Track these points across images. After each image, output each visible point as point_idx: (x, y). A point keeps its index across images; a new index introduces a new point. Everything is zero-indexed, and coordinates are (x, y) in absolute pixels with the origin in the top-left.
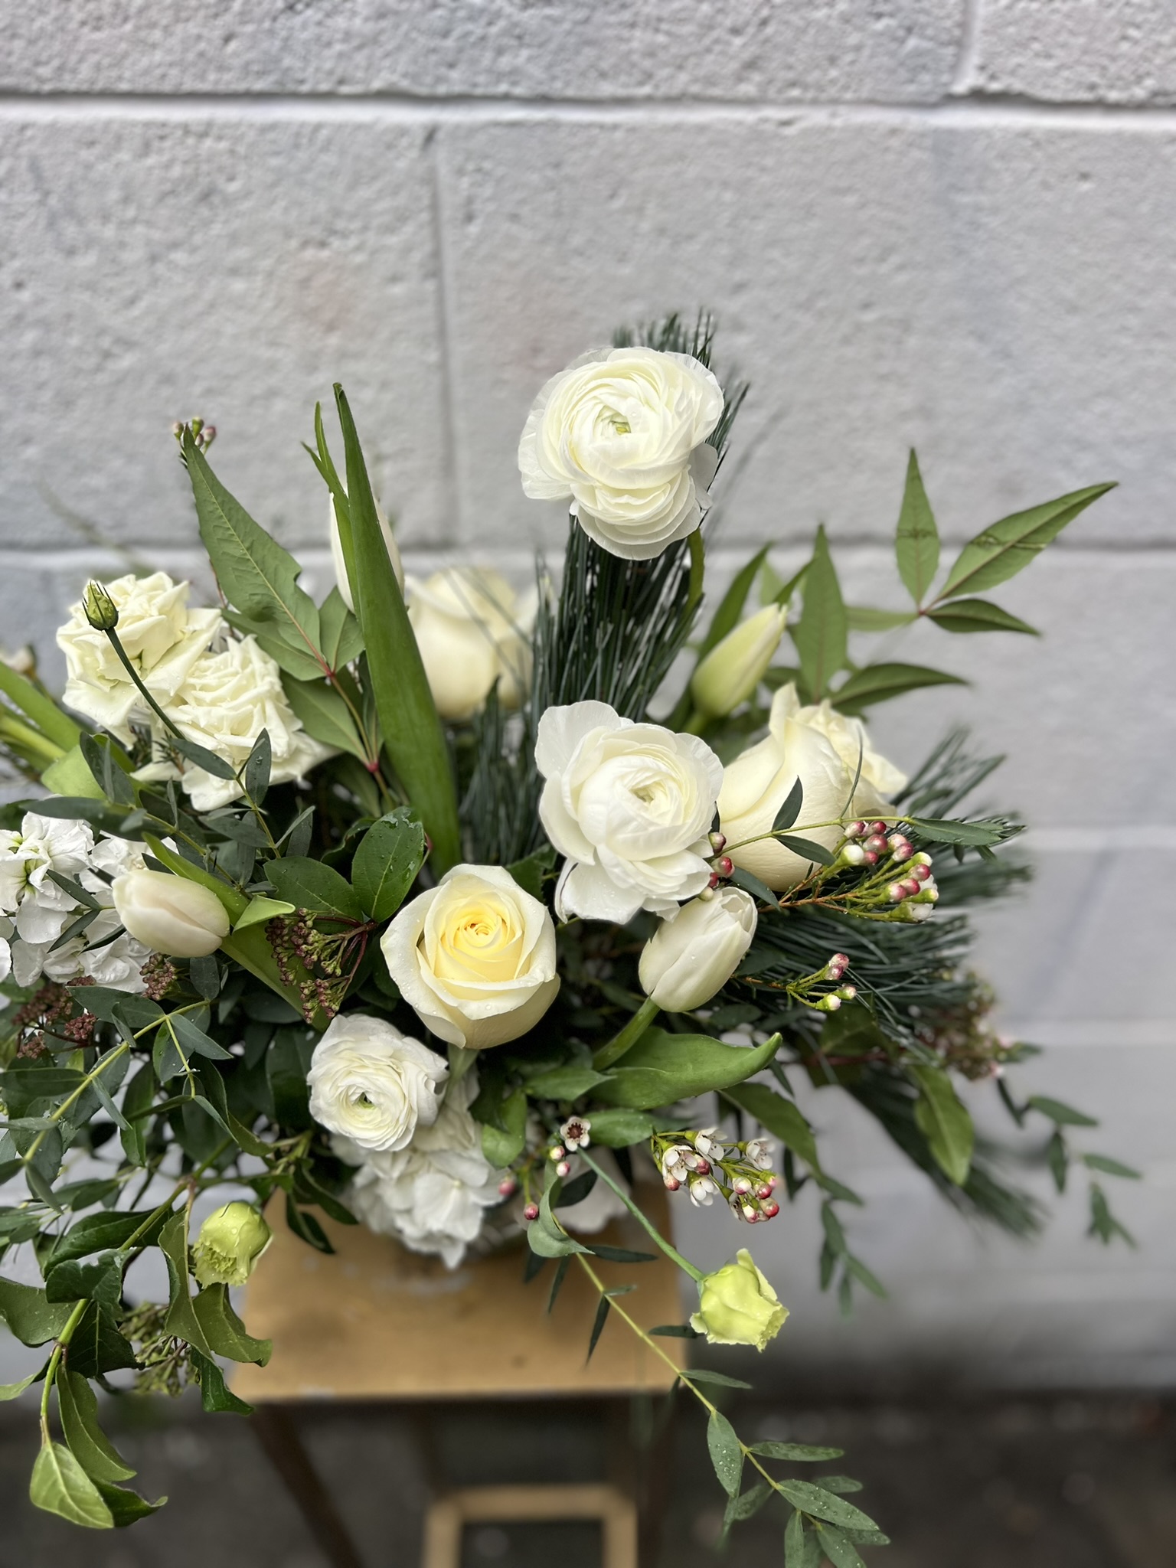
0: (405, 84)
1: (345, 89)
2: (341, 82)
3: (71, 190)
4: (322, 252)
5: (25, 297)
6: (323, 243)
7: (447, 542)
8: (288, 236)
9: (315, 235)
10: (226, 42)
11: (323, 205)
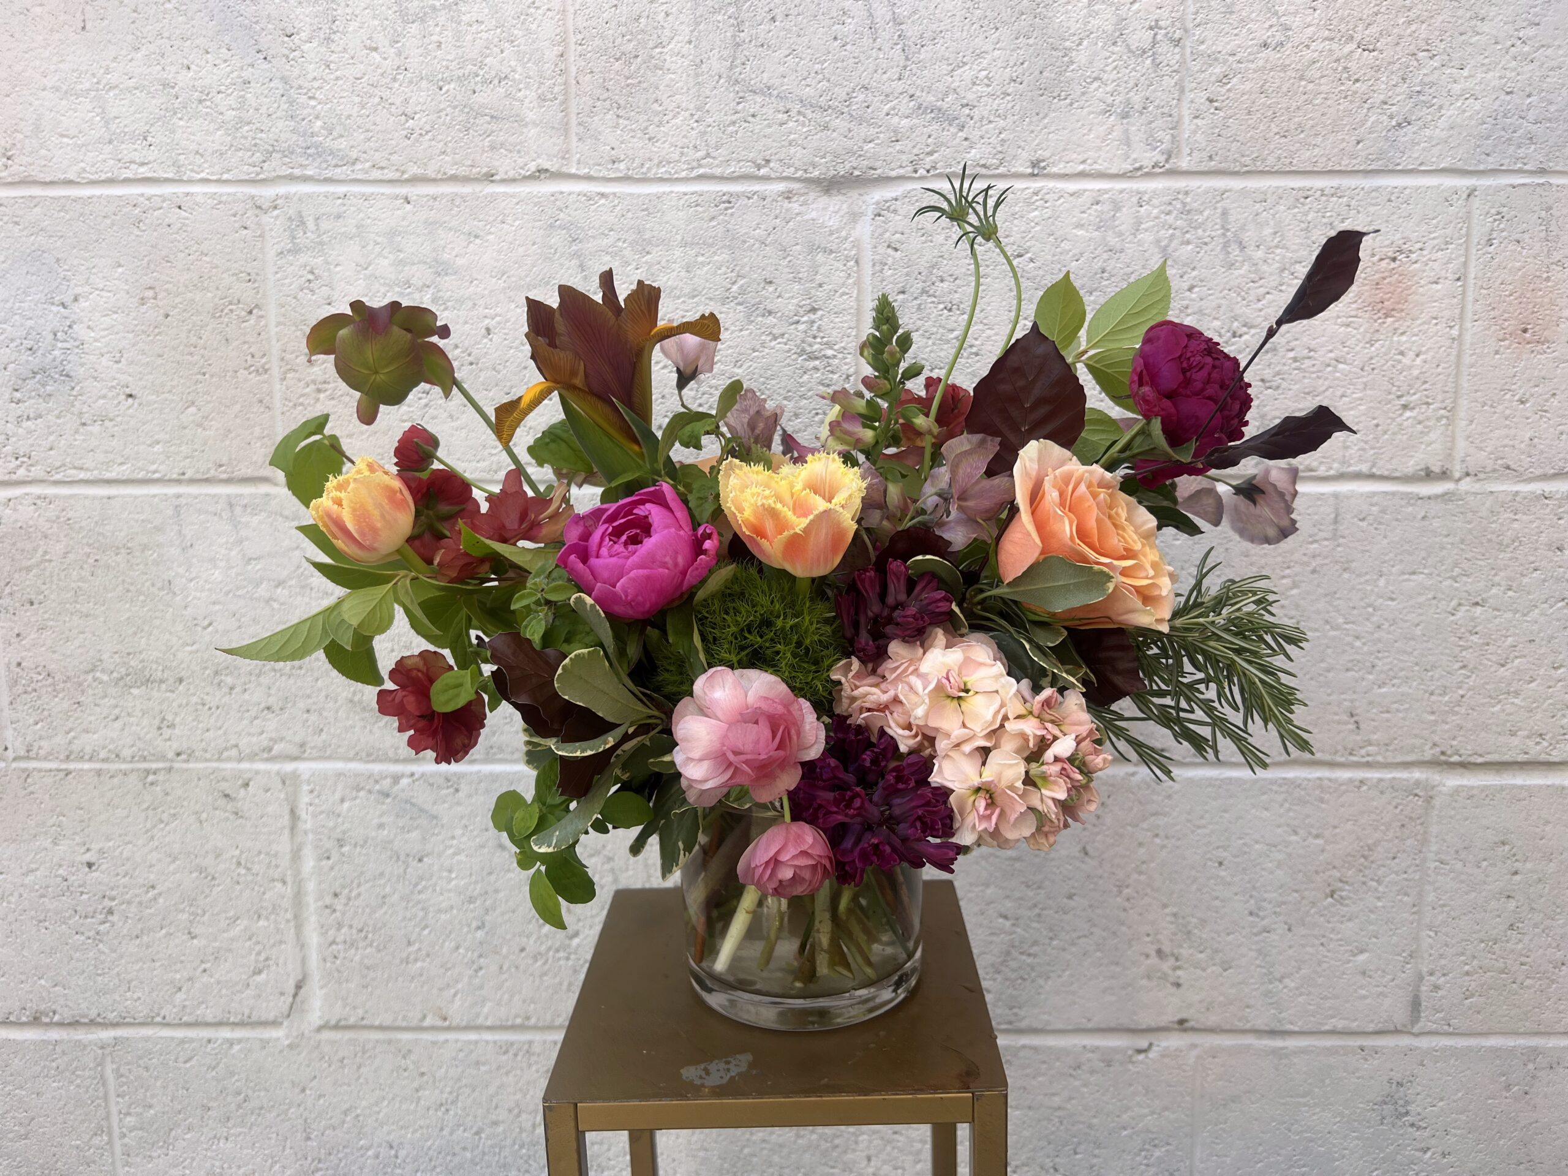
0: (1460, 165)
1: (1422, 168)
2: (1421, 164)
3: (1243, 228)
4: (1393, 265)
5: (1194, 296)
6: (1394, 259)
7: (1444, 475)
8: (1373, 255)
9: (1390, 254)
10: (1358, 143)
11: (1398, 236)
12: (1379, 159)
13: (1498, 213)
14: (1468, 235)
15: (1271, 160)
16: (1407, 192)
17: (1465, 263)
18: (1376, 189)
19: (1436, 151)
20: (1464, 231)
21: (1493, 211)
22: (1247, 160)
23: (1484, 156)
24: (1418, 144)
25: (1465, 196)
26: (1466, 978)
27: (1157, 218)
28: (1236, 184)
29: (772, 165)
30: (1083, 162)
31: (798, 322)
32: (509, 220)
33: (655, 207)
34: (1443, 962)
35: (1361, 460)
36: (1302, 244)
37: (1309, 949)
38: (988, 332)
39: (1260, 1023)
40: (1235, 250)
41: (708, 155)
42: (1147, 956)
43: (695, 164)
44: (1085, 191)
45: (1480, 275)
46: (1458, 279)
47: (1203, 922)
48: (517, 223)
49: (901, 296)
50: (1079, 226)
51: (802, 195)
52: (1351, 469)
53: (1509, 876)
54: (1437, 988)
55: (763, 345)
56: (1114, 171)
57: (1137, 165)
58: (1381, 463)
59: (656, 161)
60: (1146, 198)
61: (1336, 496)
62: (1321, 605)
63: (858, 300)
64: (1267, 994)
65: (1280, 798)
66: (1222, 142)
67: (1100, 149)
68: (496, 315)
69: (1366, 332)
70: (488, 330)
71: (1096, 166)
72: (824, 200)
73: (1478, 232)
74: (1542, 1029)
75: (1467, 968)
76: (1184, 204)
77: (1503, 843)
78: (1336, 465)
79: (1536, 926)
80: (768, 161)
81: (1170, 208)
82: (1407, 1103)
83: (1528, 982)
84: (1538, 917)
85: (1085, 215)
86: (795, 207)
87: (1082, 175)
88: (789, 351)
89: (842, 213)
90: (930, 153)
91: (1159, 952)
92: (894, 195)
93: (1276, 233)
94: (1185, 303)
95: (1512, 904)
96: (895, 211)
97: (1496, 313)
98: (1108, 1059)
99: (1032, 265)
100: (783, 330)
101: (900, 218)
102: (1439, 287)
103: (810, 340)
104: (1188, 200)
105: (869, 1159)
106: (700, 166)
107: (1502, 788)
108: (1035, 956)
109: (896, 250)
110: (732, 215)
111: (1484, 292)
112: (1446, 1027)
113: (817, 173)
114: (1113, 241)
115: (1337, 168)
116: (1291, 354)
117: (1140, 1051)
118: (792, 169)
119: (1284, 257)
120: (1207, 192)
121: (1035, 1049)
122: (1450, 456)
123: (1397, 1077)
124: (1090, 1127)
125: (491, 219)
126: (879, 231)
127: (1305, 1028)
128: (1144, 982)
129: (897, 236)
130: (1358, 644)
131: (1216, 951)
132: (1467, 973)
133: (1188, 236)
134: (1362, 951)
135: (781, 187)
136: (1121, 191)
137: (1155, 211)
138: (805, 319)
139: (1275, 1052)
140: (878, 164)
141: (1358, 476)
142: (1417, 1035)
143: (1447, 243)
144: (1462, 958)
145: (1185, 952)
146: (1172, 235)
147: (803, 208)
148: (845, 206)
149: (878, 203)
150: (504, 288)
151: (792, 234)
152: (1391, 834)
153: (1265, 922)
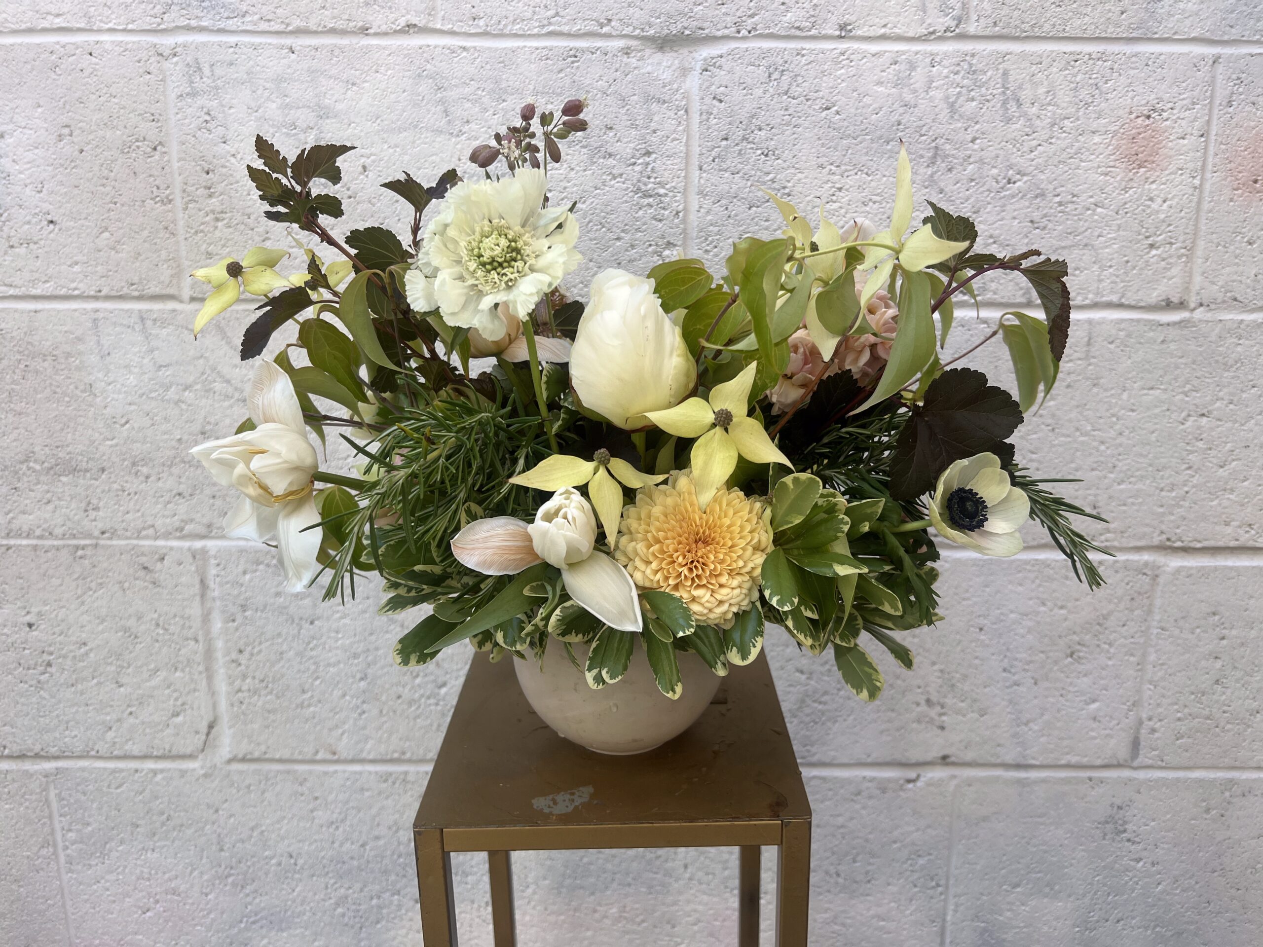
0: (1208, 35)
1: (1176, 37)
2: (1175, 33)
3: (1020, 87)
4: (1147, 122)
5: (976, 147)
6: (1148, 117)
7: (1181, 305)
8: (1131, 113)
9: (1145, 112)
10: (1122, 13)
11: (1153, 96)
12: (1138, 28)
13: (1238, 78)
14: (1212, 97)
15: (1047, 27)
16: (1162, 57)
17: (1208, 122)
18: (1136, 55)
19: (1188, 22)
20: (1208, 94)
21: (1234, 77)
22: (1026, 26)
23: (1228, 28)
24: (1173, 16)
25: (1211, 62)
26: (1178, 723)
27: (947, 77)
28: (1016, 47)
29: (613, 24)
30: (885, 26)
31: (634, 164)
32: (382, 70)
33: (510, 60)
34: (1160, 710)
35: (1112, 292)
36: (1070, 102)
37: (1051, 700)
38: (800, 175)
39: (1009, 759)
40: (1013, 107)
41: (557, 14)
42: (918, 704)
43: (546, 22)
44: (885, 52)
45: (1220, 132)
46: (1202, 136)
47: (965, 677)
48: (390, 72)
49: (724, 143)
50: (880, 83)
51: (640, 51)
52: (1104, 299)
53: (1216, 642)
54: (1153, 731)
55: (604, 183)
56: (911, 34)
57: (931, 29)
58: (1129, 294)
59: (511, 19)
60: (937, 59)
61: (1090, 322)
62: (1073, 415)
63: (687, 145)
64: (1015, 735)
65: (1032, 575)
66: (1005, 10)
67: (899, 14)
68: (371, 155)
69: (1122, 180)
70: (364, 168)
71: (896, 30)
72: (659, 56)
73: (1221, 95)
74: (1237, 764)
75: (1179, 715)
76: (971, 65)
77: (1214, 614)
78: (1091, 296)
79: (1237, 681)
80: (609, 21)
81: (958, 68)
82: (1125, 823)
83: (1229, 726)
84: (1239, 674)
85: (884, 74)
86: (633, 61)
87: (883, 38)
88: (626, 190)
89: (674, 68)
90: (752, 16)
91: (928, 702)
92: (719, 52)
93: (1048, 92)
94: (968, 152)
95: (1218, 664)
96: (720, 67)
97: (1232, 165)
98: (883, 787)
99: (838, 117)
100: (620, 171)
101: (723, 73)
102: (1186, 142)
103: (645, 179)
104: (974, 61)
105: (686, 867)
106: (550, 24)
107: (1216, 569)
108: (825, 703)
109: (721, 101)
110: (578, 68)
111: (1223, 147)
112: (1160, 763)
113: (652, 32)
114: (908, 97)
115: (1103, 35)
116: (1057, 199)
117: (909, 781)
118: (631, 28)
119: (1054, 113)
120: (990, 55)
121: (824, 779)
122: (1187, 289)
123: (1118, 802)
124: (867, 841)
125: (366, 68)
126: (706, 84)
127: (1045, 763)
128: (915, 725)
129: (722, 89)
130: (1103, 448)
131: (975, 701)
132: (1179, 719)
133: (972, 93)
134: (1094, 701)
135: (621, 43)
136: (917, 53)
137: (946, 71)
138: (641, 161)
139: (1020, 782)
140: (706, 25)
141: (1109, 305)
142: (1135, 769)
143: (1194, 103)
144: (1176, 707)
145: (949, 701)
146: (959, 93)
147: (640, 63)
148: (676, 62)
149: (705, 60)
150: (379, 131)
151: (630, 86)
152: (1122, 606)
153: (1016, 678)
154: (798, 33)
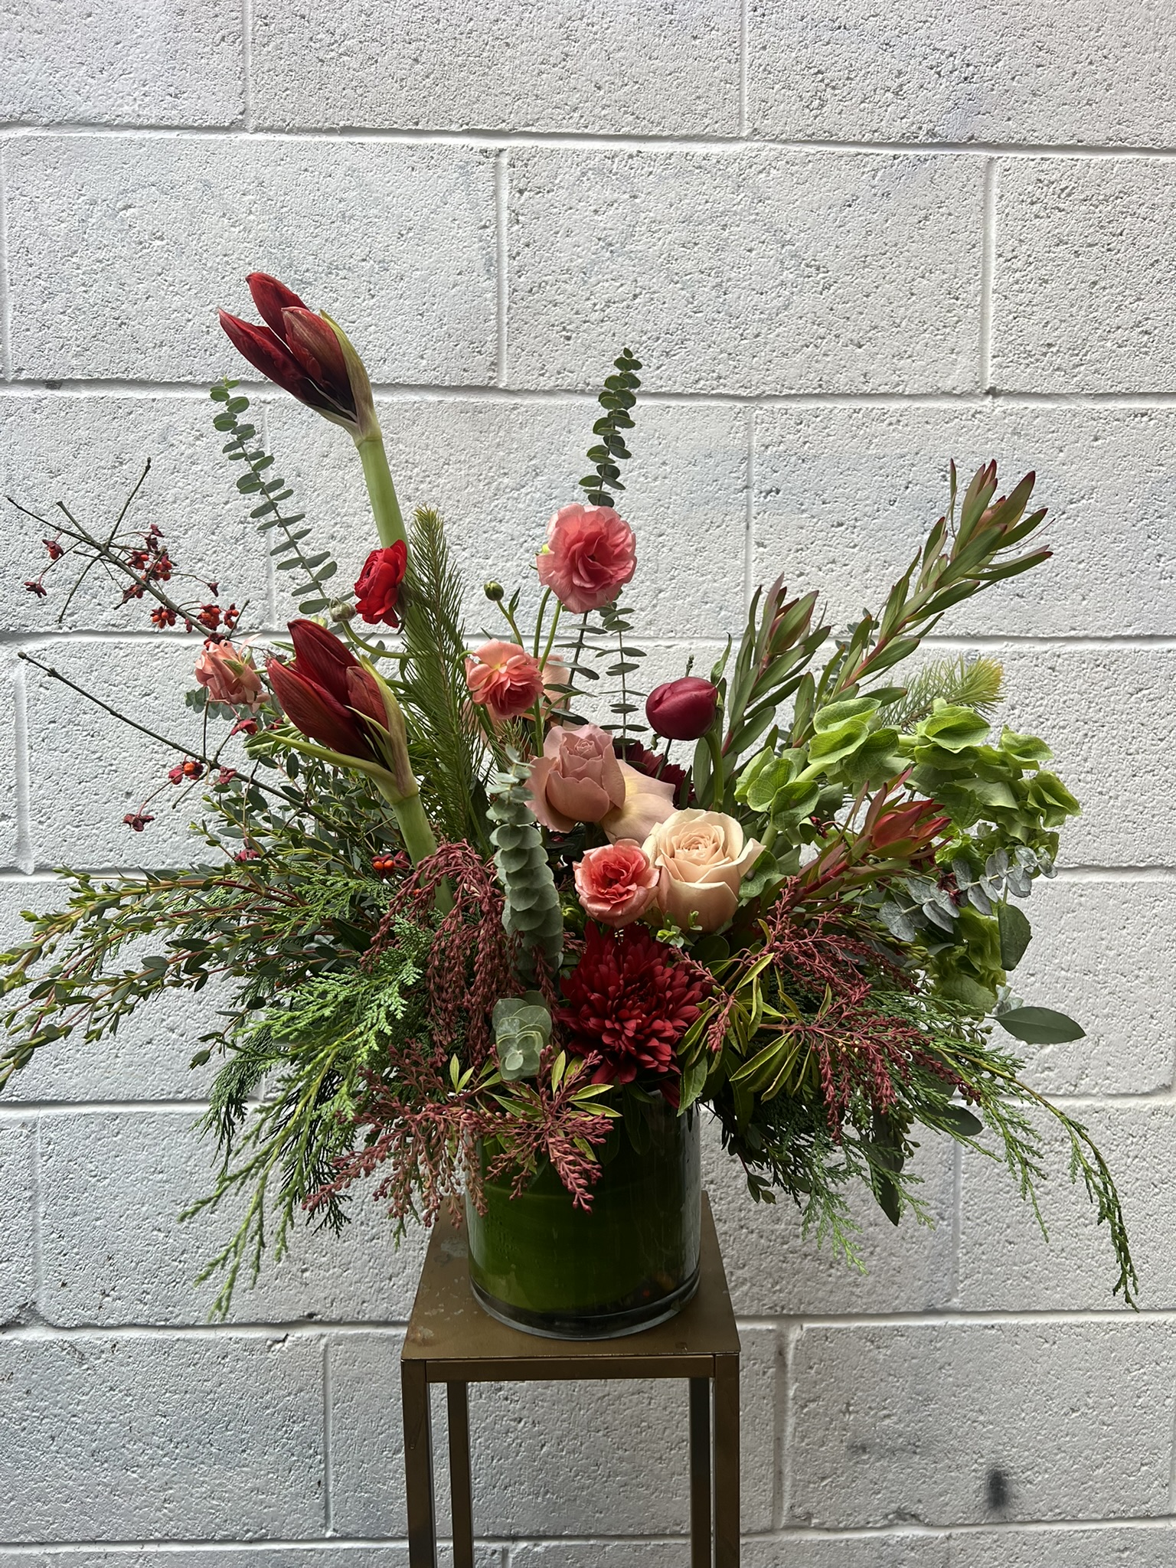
39: (376, 1316)
49: (53, 725)
64: (380, 1291)
90: (71, 615)
91: (288, 1257)
92: (43, 646)
96: (44, 659)
98: (250, 1347)
109: (46, 689)
117: (277, 1342)
126: (33, 673)
128: (277, 1282)
129: (46, 678)
131: (337, 1256)
139: (391, 1340)
140: (29, 623)
145: (308, 1256)
149: (30, 652)
153: (376, 1231)
154: (115, 629)
